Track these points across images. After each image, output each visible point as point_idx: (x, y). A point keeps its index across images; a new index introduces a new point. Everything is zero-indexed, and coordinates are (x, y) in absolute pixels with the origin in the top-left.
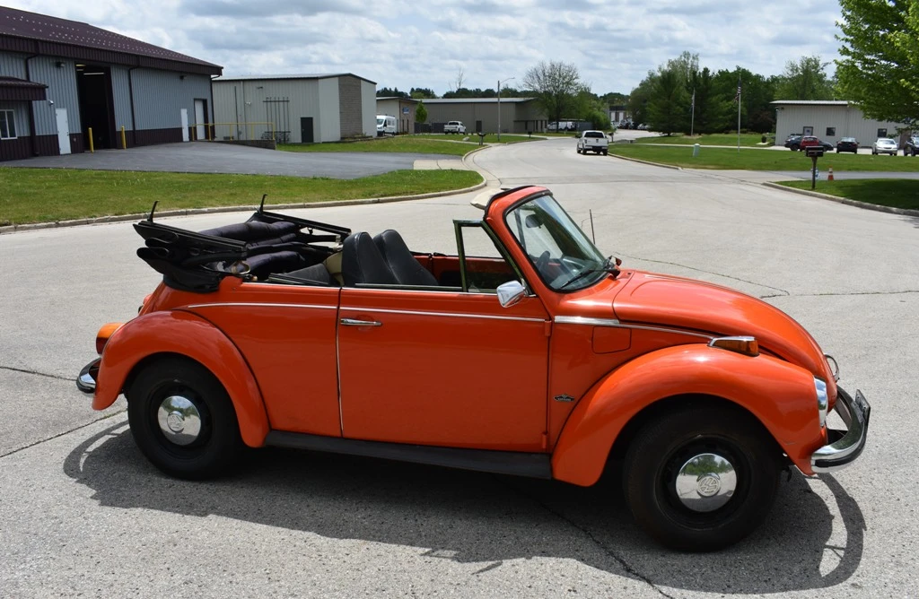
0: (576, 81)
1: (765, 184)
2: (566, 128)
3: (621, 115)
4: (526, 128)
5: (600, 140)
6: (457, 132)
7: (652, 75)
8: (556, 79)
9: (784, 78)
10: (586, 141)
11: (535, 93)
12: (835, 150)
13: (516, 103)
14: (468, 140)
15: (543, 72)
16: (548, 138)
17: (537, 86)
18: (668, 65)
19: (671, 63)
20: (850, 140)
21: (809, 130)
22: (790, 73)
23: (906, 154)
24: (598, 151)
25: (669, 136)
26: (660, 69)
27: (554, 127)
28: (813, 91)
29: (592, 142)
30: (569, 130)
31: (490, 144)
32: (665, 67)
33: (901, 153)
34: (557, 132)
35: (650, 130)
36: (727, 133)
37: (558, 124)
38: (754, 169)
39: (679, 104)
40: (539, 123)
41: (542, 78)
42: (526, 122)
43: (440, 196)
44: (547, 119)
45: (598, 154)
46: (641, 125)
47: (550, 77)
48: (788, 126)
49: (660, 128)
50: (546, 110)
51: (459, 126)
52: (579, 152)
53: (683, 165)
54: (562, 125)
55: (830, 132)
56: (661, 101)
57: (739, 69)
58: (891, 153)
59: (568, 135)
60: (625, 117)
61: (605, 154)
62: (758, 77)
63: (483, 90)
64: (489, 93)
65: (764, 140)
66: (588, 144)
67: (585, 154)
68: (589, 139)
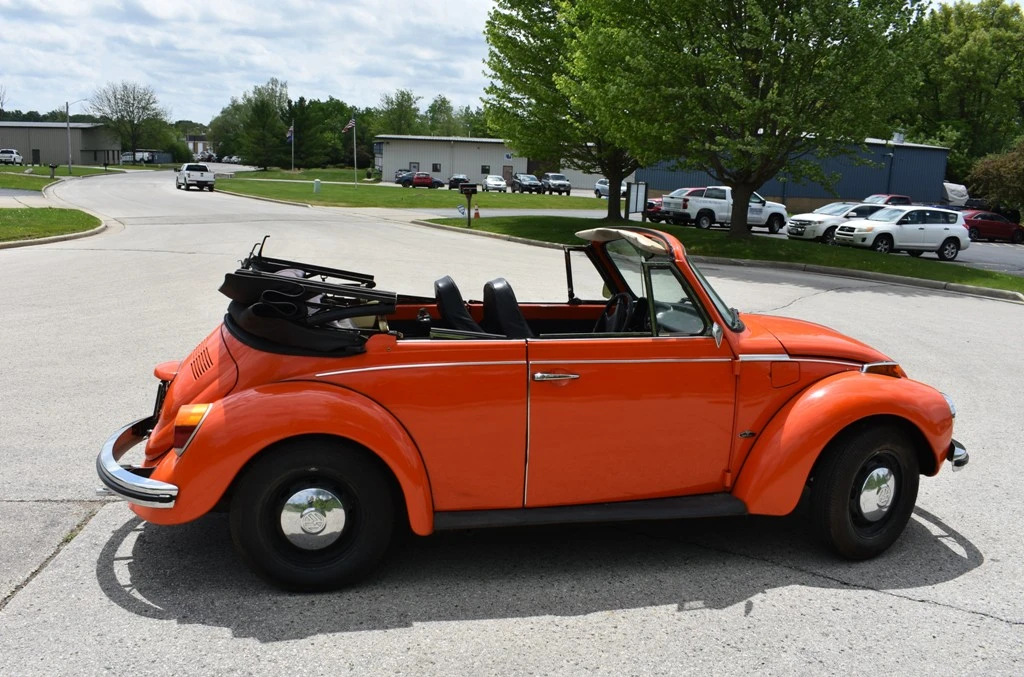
0: (153, 106)
1: (413, 222)
2: (142, 159)
3: (200, 146)
4: (95, 159)
5: (205, 173)
6: (12, 163)
7: (234, 102)
8: (129, 103)
9: (378, 111)
10: (189, 175)
11: (104, 118)
12: (447, 187)
13: (83, 129)
14: (31, 173)
15: (114, 93)
16: (126, 171)
17: (108, 110)
18: (254, 93)
19: (258, 91)
20: (461, 177)
21: (416, 165)
22: (386, 106)
23: (514, 191)
24: (201, 186)
25: (265, 170)
26: (245, 96)
27: (129, 158)
28: (409, 125)
29: (196, 176)
30: (146, 162)
31: (63, 178)
32: (251, 95)
33: (509, 190)
34: (134, 165)
35: (245, 164)
36: (324, 168)
37: (134, 155)
38: (387, 207)
39: (274, 136)
40: (111, 153)
41: (113, 101)
42: (95, 152)
43: (65, 239)
44: (119, 148)
45: (201, 190)
46: (226, 158)
47: (122, 100)
48: (391, 162)
49: (256, 162)
50: (119, 138)
51: (15, 155)
52: (179, 187)
53: (313, 202)
54: (139, 156)
55: (436, 168)
56: (255, 132)
57: (332, 99)
58: (500, 190)
59: (148, 167)
60: (205, 149)
61: (211, 189)
62: (353, 108)
63: (25, 112)
64: (33, 116)
65: (369, 176)
66: (191, 178)
67: (187, 189)
68: (192, 173)
